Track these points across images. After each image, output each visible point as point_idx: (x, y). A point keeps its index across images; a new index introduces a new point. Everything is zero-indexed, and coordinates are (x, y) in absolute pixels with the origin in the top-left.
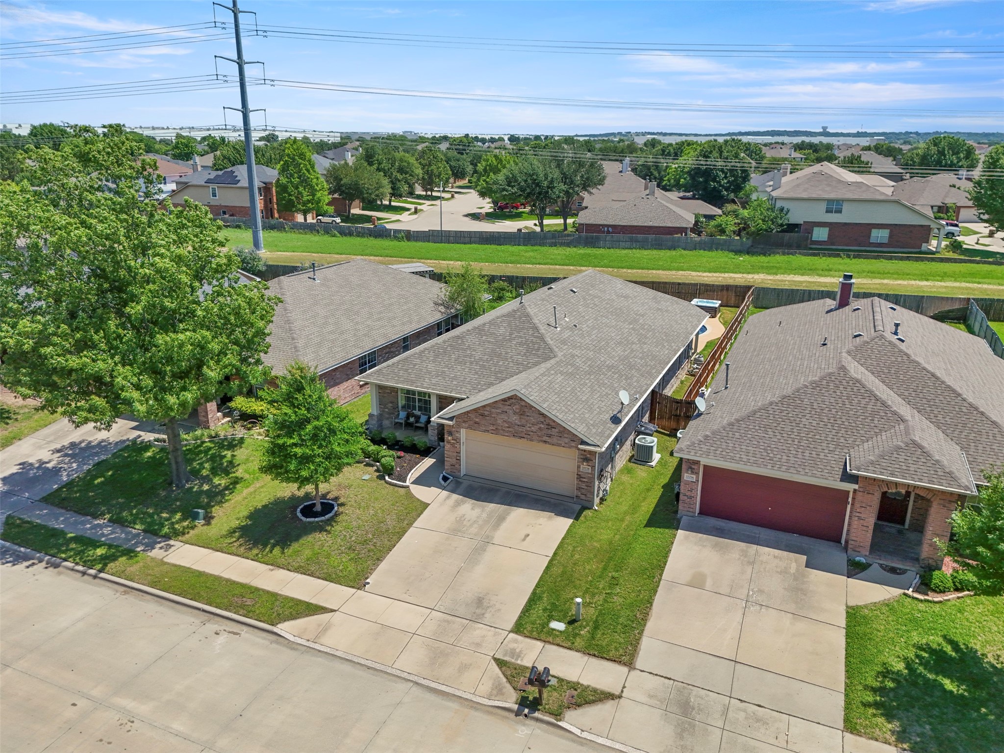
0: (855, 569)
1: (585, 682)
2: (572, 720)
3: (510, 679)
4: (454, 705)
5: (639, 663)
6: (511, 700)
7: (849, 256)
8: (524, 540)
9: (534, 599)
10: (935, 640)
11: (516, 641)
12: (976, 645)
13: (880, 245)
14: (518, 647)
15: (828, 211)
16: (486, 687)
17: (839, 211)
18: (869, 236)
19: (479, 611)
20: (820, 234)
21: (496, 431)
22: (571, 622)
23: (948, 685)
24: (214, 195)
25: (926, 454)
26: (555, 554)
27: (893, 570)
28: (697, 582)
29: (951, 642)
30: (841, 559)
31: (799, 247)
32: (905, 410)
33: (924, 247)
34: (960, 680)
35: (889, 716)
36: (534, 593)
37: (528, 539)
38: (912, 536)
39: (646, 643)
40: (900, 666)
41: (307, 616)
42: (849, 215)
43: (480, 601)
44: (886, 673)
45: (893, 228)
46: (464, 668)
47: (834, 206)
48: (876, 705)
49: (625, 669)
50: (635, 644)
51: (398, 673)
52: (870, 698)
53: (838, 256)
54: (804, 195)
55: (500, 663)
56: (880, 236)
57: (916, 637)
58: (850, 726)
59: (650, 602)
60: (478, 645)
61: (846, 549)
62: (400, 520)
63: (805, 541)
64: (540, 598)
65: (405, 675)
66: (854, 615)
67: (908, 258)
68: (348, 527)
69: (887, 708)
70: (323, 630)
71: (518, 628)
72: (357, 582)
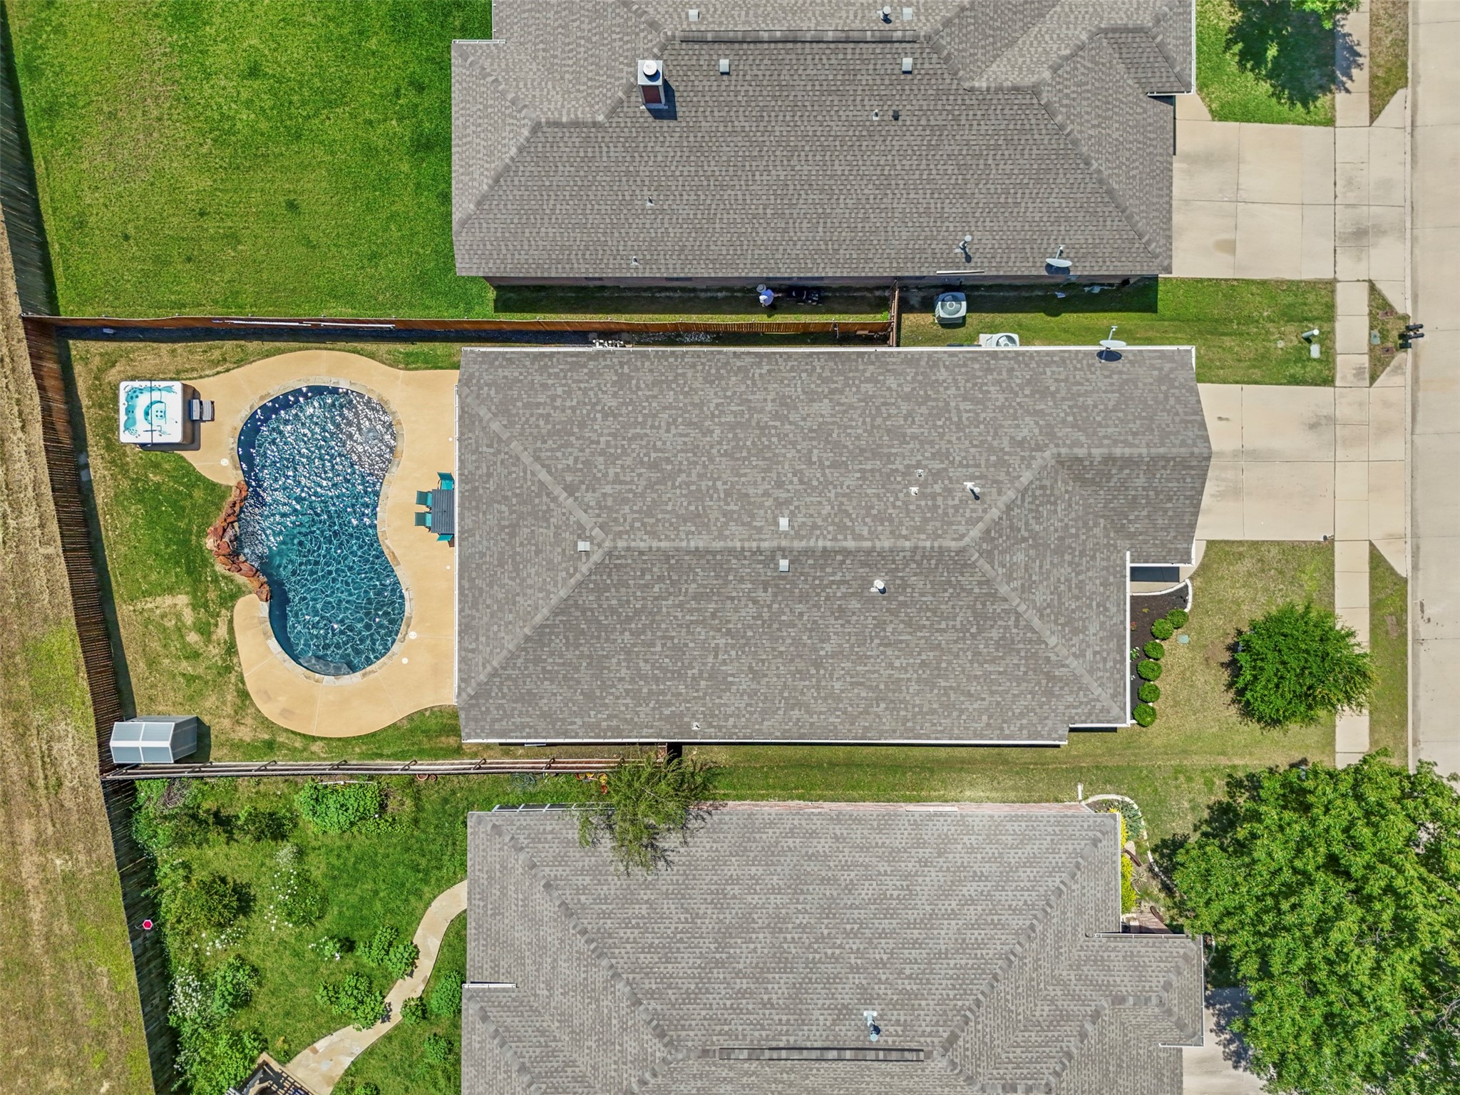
1: (1366, 310)
3: (1385, 365)
4: (1420, 395)
5: (1330, 276)
6: (1404, 357)
8: (1227, 419)
9: (1295, 381)
11: (1344, 378)
14: (1350, 373)
16: (1398, 380)
19: (1323, 421)
22: (1307, 341)
26: (1237, 382)
28: (1226, 249)
35: (1313, 96)
36: (1289, 383)
37: (1223, 416)
39: (1305, 276)
41: (1386, 561)
43: (1313, 426)
46: (1386, 404)
49: (1339, 286)
50: (1313, 285)
51: (1409, 452)
52: (1301, 108)
55: (1373, 379)
58: (1331, 123)
59: (1263, 283)
60: (1361, 404)
62: (1241, 556)
64: (1292, 376)
65: (1409, 446)
68: (1269, 603)
69: (1306, 98)
70: (1391, 537)
71: (1328, 381)
72: (1326, 548)
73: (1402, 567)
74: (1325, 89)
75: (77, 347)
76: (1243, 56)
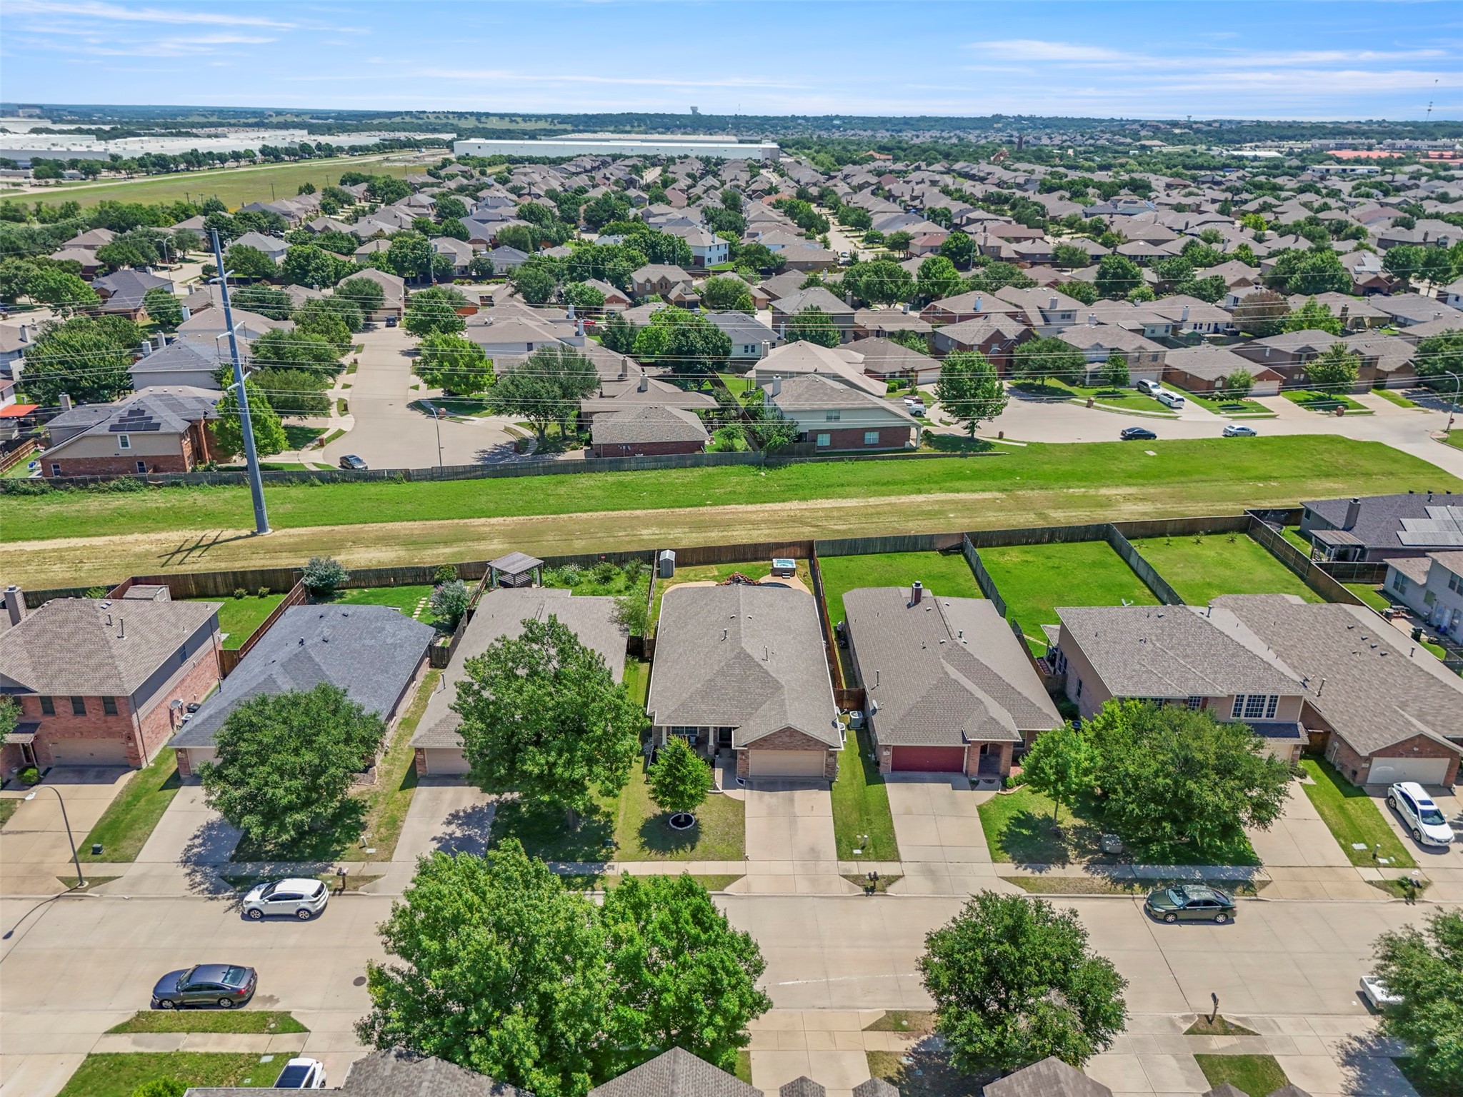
0: (974, 785)
2: (891, 890)
3: (853, 882)
4: (838, 900)
5: (903, 858)
6: (861, 891)
7: (850, 460)
8: (812, 810)
9: (838, 842)
10: (1015, 813)
11: (843, 865)
12: (1030, 811)
13: (873, 446)
14: (846, 867)
15: (829, 419)
16: (846, 889)
17: (837, 418)
18: (863, 439)
19: (815, 855)
20: (824, 440)
21: (774, 748)
22: (863, 848)
23: (1025, 832)
24: (125, 444)
25: (998, 723)
26: (833, 815)
27: (990, 782)
28: (908, 812)
29: (1022, 813)
30: (965, 781)
31: (808, 454)
32: (980, 694)
33: (907, 445)
34: (1028, 829)
35: (1007, 852)
36: (837, 840)
37: (814, 808)
38: (992, 759)
39: (901, 849)
40: (1005, 829)
41: (734, 882)
42: (845, 423)
44: (1001, 834)
45: (882, 430)
46: (829, 883)
47: (833, 415)
48: (1001, 848)
49: (899, 863)
50: (896, 850)
51: (802, 895)
52: (999, 845)
53: (842, 460)
54: (807, 407)
55: (845, 877)
56: (872, 437)
57: (1009, 814)
58: (994, 860)
59: (892, 827)
60: (828, 871)
61: (966, 775)
62: (736, 815)
63: (947, 775)
64: (841, 841)
65: (806, 895)
66: (980, 809)
67: (896, 458)
68: (710, 827)
69: (1005, 849)
70: (749, 885)
71: (840, 858)
72: (741, 856)
73: (727, 890)
74: (1013, 859)
75: (807, 561)
76: (1017, 819)
